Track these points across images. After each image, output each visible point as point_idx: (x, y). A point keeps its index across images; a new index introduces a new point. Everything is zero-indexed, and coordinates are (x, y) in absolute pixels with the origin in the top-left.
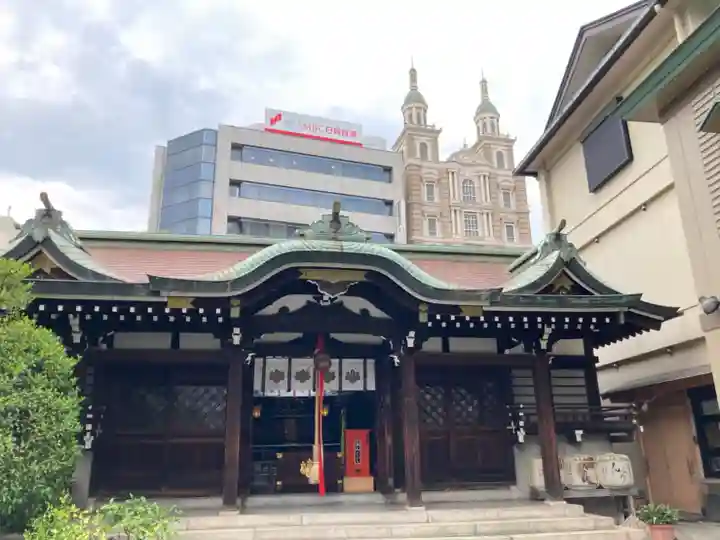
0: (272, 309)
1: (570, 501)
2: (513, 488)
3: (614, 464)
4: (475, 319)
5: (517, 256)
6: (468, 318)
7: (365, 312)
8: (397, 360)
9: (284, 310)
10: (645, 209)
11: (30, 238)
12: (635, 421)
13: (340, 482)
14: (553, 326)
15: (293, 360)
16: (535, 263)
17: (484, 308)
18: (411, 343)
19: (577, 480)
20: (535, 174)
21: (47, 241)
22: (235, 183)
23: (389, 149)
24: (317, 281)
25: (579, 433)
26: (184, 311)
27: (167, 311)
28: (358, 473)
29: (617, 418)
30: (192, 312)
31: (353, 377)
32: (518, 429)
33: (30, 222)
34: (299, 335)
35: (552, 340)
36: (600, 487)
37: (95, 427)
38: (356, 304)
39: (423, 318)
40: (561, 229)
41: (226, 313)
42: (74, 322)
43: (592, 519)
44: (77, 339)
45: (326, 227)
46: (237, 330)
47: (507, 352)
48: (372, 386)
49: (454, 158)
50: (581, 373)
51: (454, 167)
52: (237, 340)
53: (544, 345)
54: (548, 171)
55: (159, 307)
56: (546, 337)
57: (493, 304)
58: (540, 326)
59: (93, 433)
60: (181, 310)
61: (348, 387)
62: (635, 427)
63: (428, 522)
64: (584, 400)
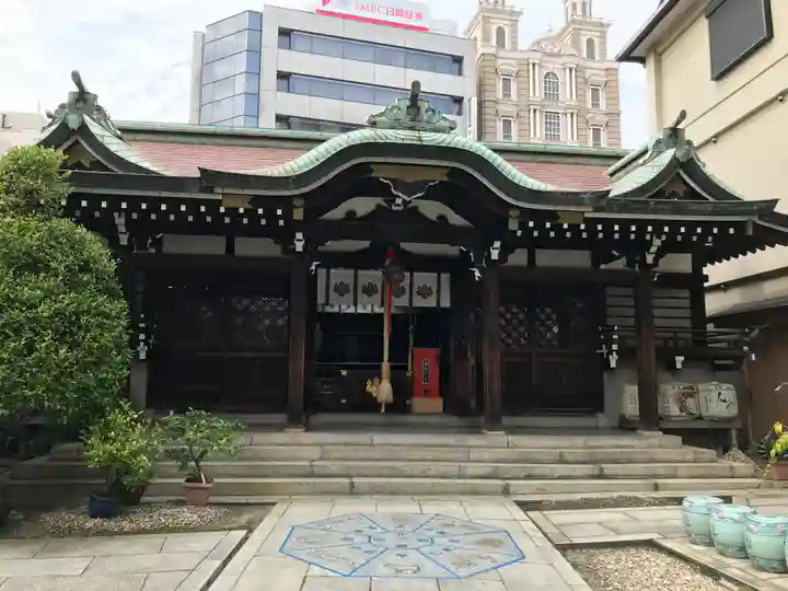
0: (337, 213)
1: (667, 432)
2: (600, 415)
3: (720, 394)
4: (574, 228)
5: (618, 157)
6: (566, 226)
7: (442, 218)
8: (477, 274)
9: (351, 214)
10: (781, 101)
11: (64, 125)
12: (746, 348)
13: (408, 402)
14: (664, 238)
15: (360, 272)
16: (644, 163)
17: (586, 215)
18: (495, 255)
19: (674, 410)
20: (642, 60)
21: (83, 128)
22: (283, 76)
23: (460, 35)
24: (390, 180)
25: (679, 359)
26: (241, 211)
27: (222, 210)
28: (427, 393)
29: (724, 345)
30: (250, 213)
31: (425, 292)
32: (610, 352)
33: (62, 107)
34: (366, 244)
35: (659, 254)
36: (700, 418)
37: (148, 337)
38: (432, 209)
39: (513, 225)
40: (678, 123)
41: (287, 216)
42: (120, 221)
43: (690, 452)
44: (124, 240)
45: (402, 115)
46: (299, 236)
47: (603, 266)
48: (446, 303)
49: (537, 46)
50: (686, 293)
51: (536, 57)
52: (299, 246)
53: (650, 259)
54: (660, 55)
55: (213, 206)
56: (653, 249)
57: (597, 210)
58: (648, 237)
59: (146, 342)
60: (238, 209)
61: (419, 302)
62: (746, 355)
63: (508, 447)
64: (687, 323)
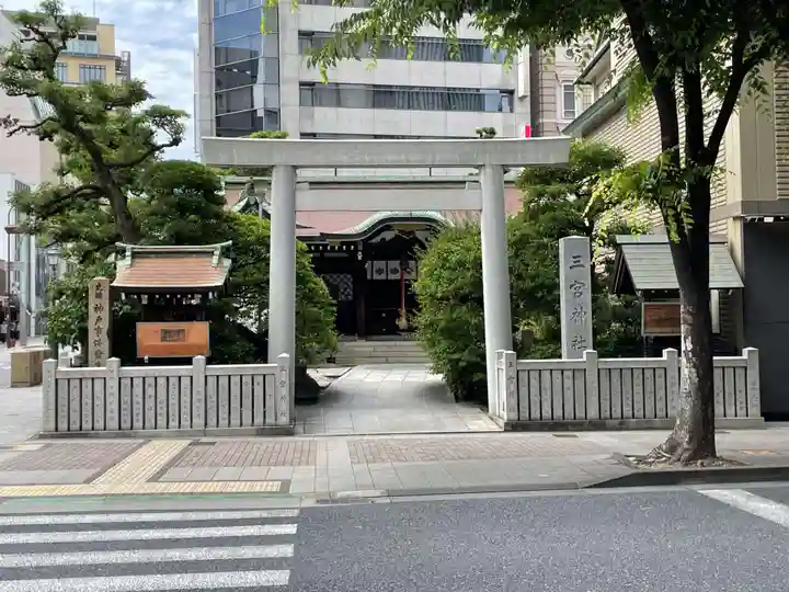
0: (376, 240)
7: (427, 239)
9: (383, 239)
11: (248, 202)
15: (389, 262)
21: (256, 204)
24: (399, 230)
26: (336, 248)
27: (329, 248)
30: (340, 248)
41: (356, 247)
46: (360, 253)
52: (360, 258)
54: (598, 85)
55: (325, 246)
